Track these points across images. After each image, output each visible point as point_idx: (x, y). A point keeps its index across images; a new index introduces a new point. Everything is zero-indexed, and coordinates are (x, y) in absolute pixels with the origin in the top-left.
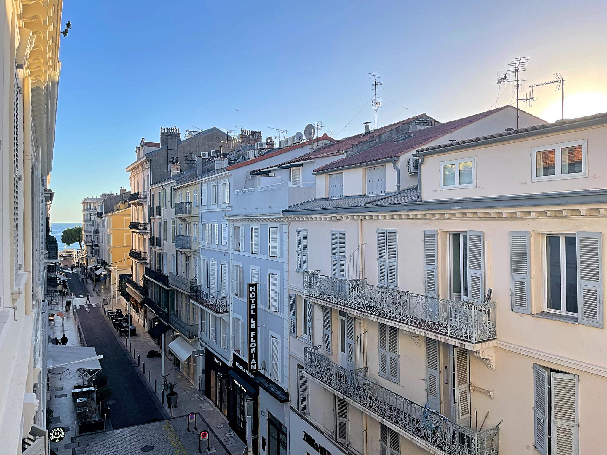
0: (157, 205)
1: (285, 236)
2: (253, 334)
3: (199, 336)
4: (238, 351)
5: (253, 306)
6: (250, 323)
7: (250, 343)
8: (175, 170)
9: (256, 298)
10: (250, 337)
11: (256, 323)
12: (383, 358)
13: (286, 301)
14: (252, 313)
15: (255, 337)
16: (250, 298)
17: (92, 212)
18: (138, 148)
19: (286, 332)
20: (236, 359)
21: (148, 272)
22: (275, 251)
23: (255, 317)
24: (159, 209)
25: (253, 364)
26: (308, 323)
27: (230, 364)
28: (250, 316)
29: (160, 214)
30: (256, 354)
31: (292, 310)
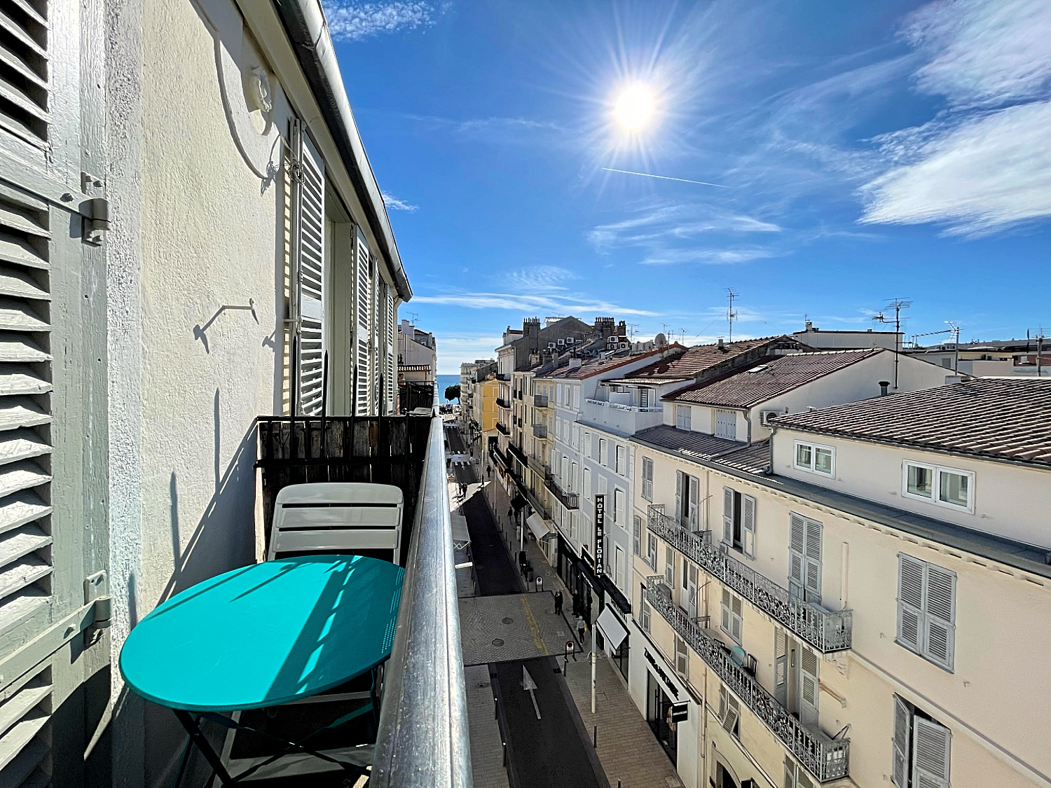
0: (519, 390)
1: (632, 458)
2: (599, 541)
3: (553, 519)
4: (586, 546)
5: (600, 516)
6: (597, 531)
7: (596, 549)
8: (534, 359)
9: (603, 508)
10: (596, 544)
11: (602, 531)
12: (725, 615)
13: (631, 521)
14: (599, 522)
15: (601, 544)
16: (597, 509)
17: (467, 376)
18: (505, 334)
19: (631, 549)
20: (584, 553)
21: (511, 446)
22: (622, 469)
23: (601, 526)
24: (520, 392)
25: (599, 568)
26: (651, 550)
27: (579, 556)
28: (597, 525)
29: (521, 398)
30: (602, 559)
31: (637, 532)
